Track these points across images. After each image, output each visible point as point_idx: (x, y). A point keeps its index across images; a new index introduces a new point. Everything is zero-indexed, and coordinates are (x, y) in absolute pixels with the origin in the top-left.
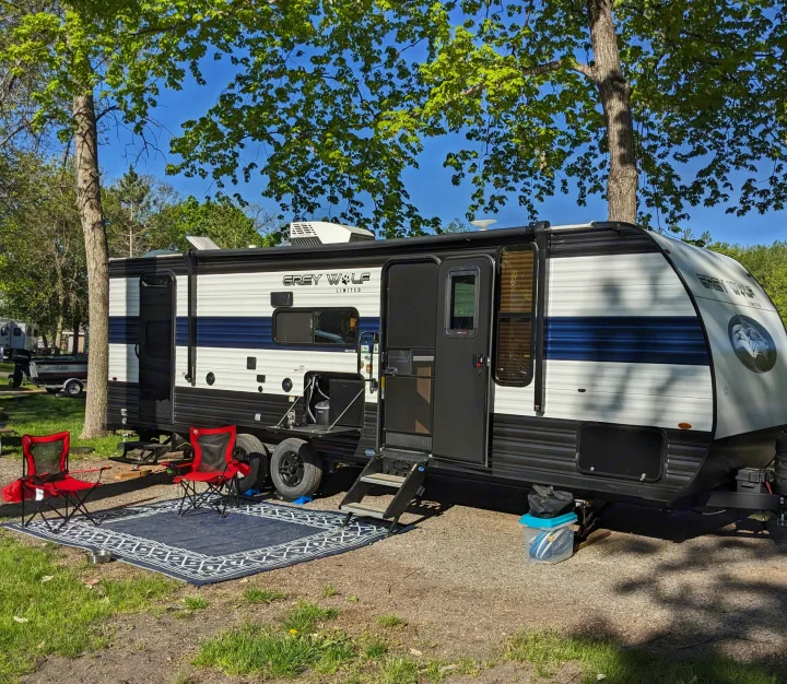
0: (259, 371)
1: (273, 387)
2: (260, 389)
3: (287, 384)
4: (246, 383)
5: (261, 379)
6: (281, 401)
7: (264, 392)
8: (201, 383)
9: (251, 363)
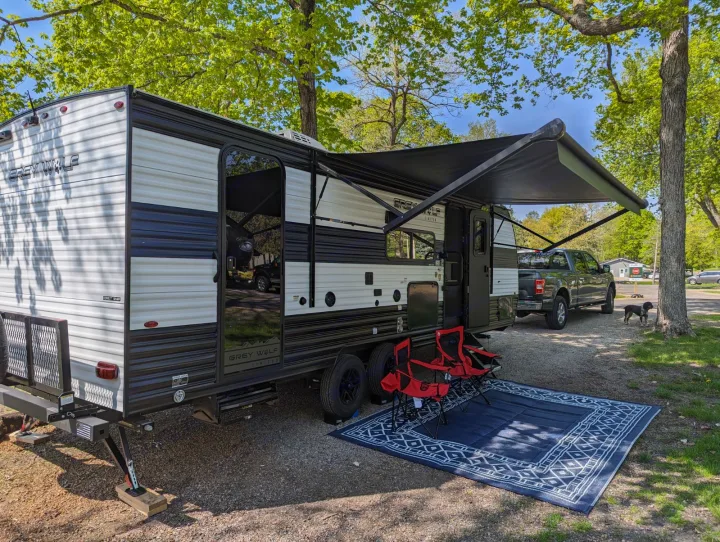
0: (376, 285)
1: (387, 300)
2: (377, 303)
3: (397, 295)
4: (364, 300)
5: (378, 292)
6: (392, 310)
7: (380, 305)
8: (321, 306)
9: (369, 279)
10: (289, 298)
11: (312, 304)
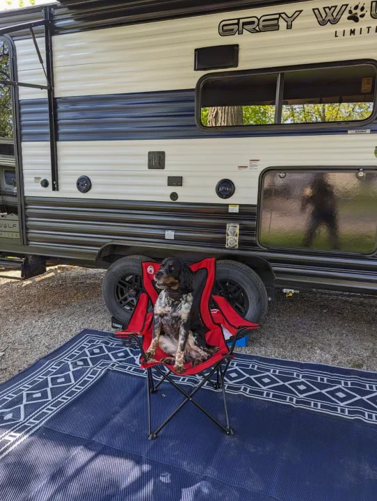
0: (172, 170)
1: (198, 192)
2: (174, 196)
3: (225, 188)
5: (175, 181)
7: (180, 200)
8: (69, 189)
9: (157, 160)
10: (28, 179)
11: (55, 188)
